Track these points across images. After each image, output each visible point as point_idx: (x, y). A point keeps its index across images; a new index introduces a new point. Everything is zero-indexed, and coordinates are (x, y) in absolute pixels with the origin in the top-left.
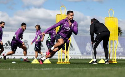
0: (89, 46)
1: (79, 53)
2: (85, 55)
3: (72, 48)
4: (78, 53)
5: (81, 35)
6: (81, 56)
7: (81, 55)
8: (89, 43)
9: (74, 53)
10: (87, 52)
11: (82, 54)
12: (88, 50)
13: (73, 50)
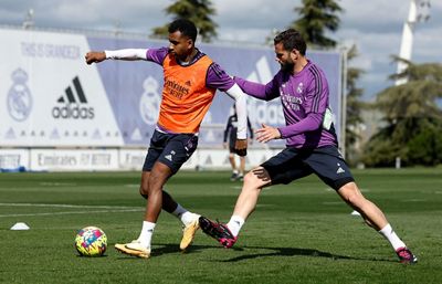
0: (151, 95)
1: (112, 133)
2: (138, 142)
3: (82, 105)
4: (108, 134)
5: (120, 37)
6: (118, 148)
7: (120, 141)
8: (150, 79)
9: (90, 133)
10: (146, 125)
11: (125, 135)
12: (150, 115)
13: (85, 117)
